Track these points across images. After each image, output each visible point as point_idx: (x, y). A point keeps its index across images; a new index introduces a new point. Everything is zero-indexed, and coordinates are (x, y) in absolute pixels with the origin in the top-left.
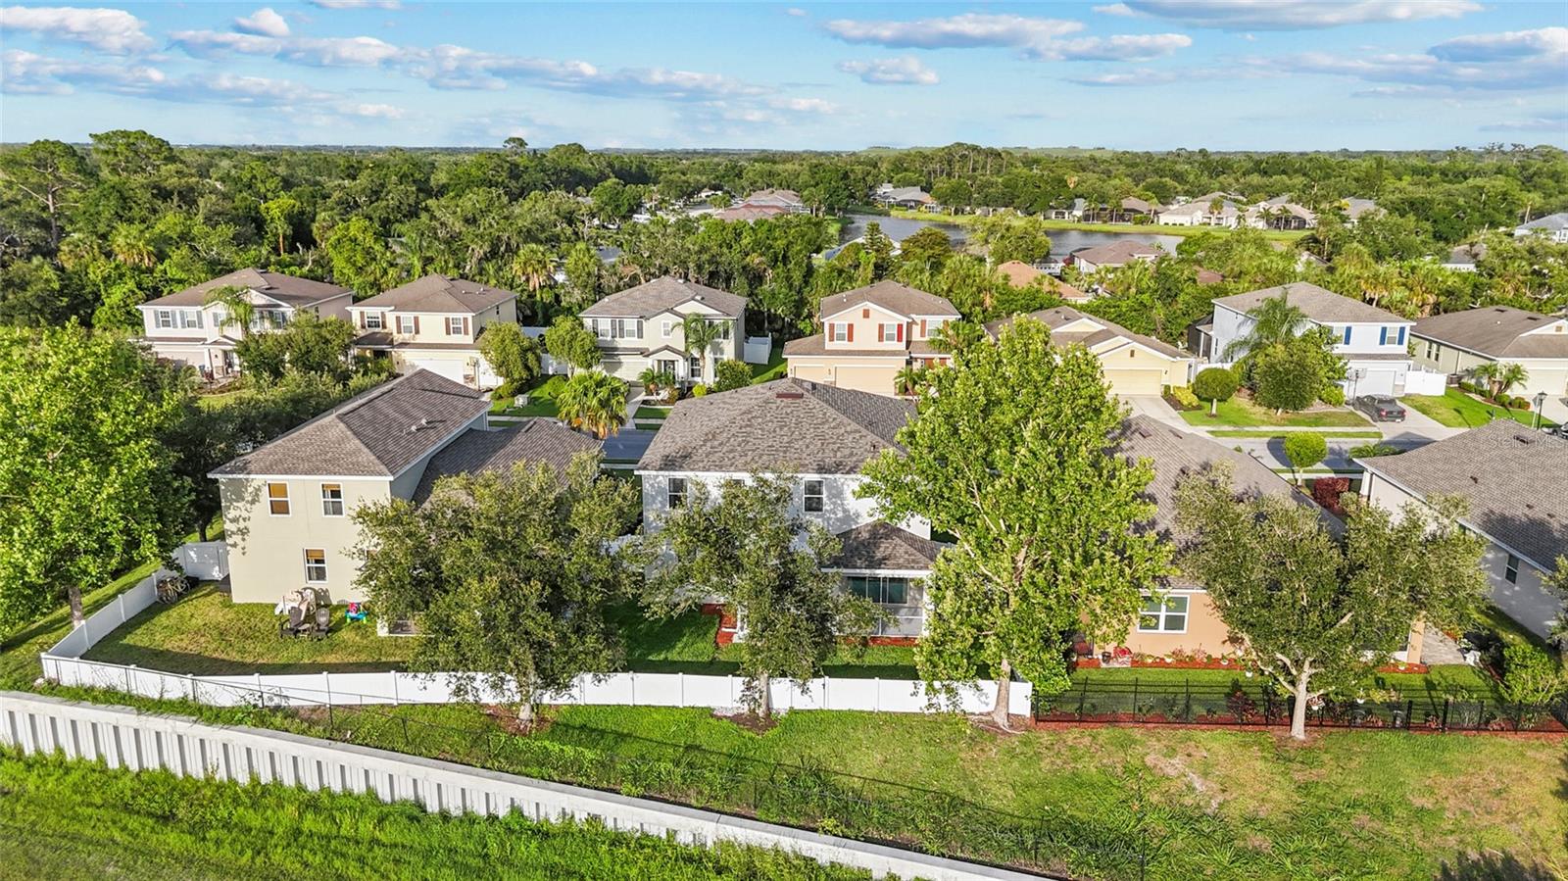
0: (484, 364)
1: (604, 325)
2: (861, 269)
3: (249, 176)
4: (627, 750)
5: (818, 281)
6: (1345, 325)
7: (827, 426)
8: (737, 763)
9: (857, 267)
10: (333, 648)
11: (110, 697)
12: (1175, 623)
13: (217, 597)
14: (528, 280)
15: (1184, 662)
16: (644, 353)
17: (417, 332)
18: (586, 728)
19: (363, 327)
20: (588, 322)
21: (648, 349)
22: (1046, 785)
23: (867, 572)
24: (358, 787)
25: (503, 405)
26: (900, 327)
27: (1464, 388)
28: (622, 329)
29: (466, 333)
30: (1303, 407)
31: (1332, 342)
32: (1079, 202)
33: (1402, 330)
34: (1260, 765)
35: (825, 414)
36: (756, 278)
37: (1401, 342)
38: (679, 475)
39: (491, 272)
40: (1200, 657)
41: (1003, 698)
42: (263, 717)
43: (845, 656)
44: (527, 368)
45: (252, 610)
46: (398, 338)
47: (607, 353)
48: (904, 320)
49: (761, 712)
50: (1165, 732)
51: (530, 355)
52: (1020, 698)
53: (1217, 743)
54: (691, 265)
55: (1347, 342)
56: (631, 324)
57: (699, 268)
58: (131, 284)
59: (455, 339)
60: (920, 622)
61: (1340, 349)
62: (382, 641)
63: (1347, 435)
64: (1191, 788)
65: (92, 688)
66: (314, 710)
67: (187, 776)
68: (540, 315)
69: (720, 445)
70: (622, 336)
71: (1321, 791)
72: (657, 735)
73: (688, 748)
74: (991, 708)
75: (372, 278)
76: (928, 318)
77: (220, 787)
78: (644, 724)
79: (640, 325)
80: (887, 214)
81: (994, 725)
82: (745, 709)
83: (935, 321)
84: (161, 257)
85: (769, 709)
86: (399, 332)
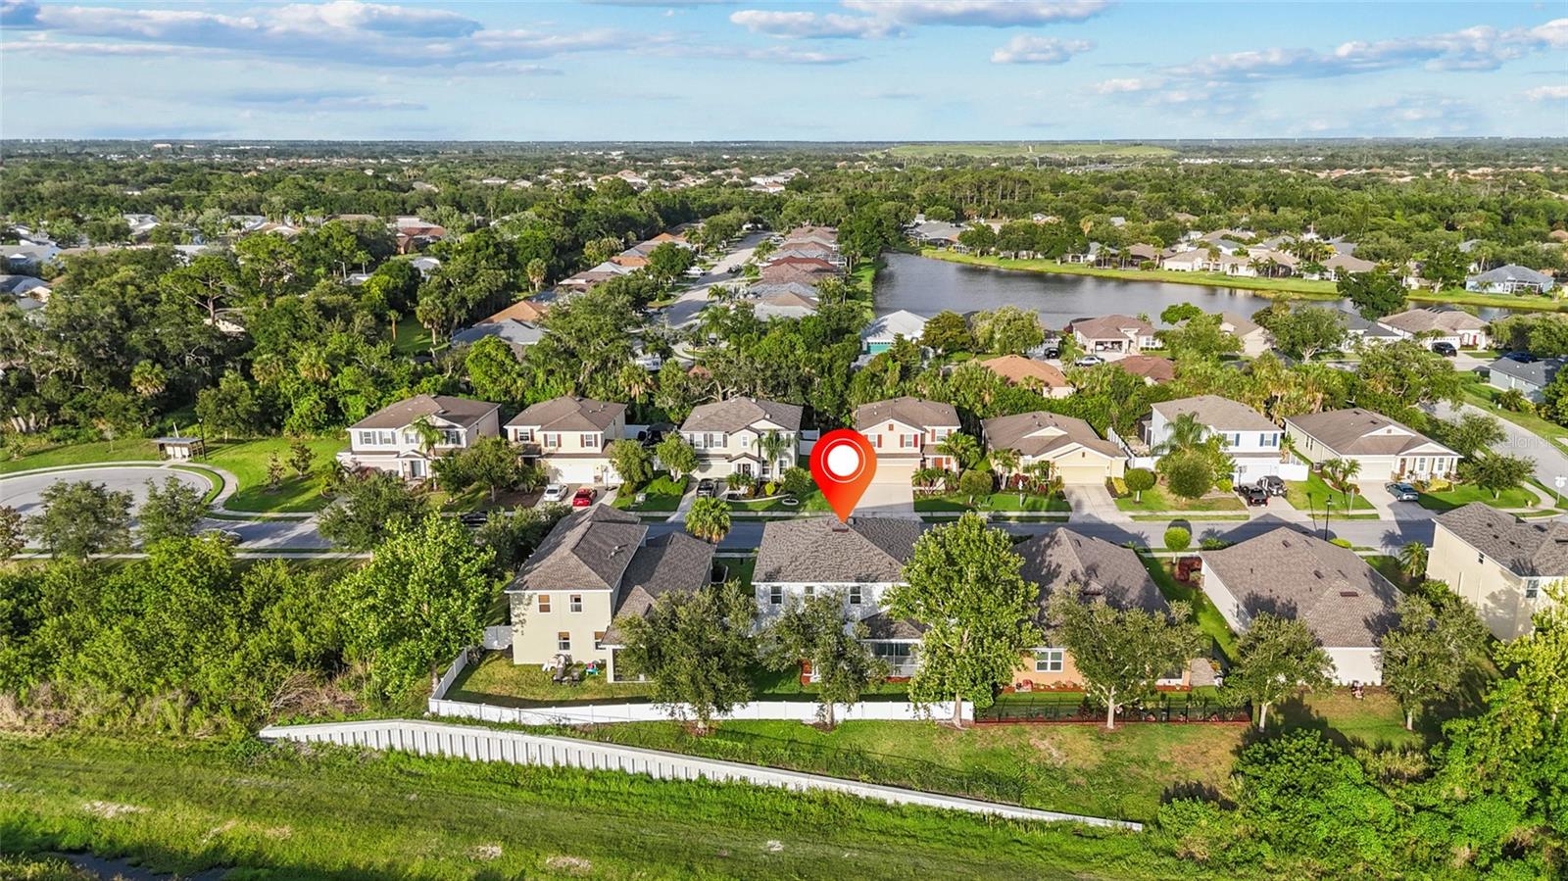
0: (612, 471)
1: (699, 437)
2: (889, 373)
3: (326, 235)
4: (756, 743)
5: (856, 385)
6: (1235, 432)
8: (817, 748)
9: (886, 371)
10: (584, 690)
11: (471, 722)
12: (1056, 666)
13: (503, 661)
14: (630, 389)
15: (1062, 688)
16: (729, 458)
17: (560, 445)
18: (734, 731)
19: (516, 440)
20: (686, 435)
21: (730, 455)
22: (977, 755)
23: (886, 641)
24: (615, 767)
25: (627, 502)
26: (916, 436)
27: (1324, 475)
28: (711, 441)
29: (596, 445)
30: (1203, 492)
31: (1226, 444)
32: (1094, 246)
33: (1275, 435)
34: (1088, 742)
36: (805, 384)
37: (1274, 444)
38: (776, 584)
39: (600, 381)
40: (1070, 686)
41: (958, 711)
42: (561, 730)
43: (873, 690)
44: (644, 473)
45: (527, 668)
46: (546, 450)
47: (700, 459)
48: (919, 432)
49: (828, 721)
50: (1042, 726)
51: (646, 463)
52: (967, 711)
53: (1067, 732)
54: (759, 382)
55: (1237, 444)
56: (718, 436)
57: (765, 382)
58: (315, 396)
59: (588, 450)
60: (916, 666)
61: (1232, 449)
62: (610, 685)
63: (1226, 518)
64: (1051, 755)
65: (458, 717)
66: (585, 726)
67: (517, 764)
68: (639, 415)
69: (800, 565)
70: (711, 446)
71: (1116, 754)
72: (773, 735)
73: (790, 741)
74: (951, 716)
75: (504, 387)
76: (937, 428)
77: (537, 769)
78: (765, 730)
79: (725, 437)
80: (919, 253)
81: (953, 725)
82: (818, 719)
83: (942, 431)
84: (334, 372)
85: (832, 719)
86: (546, 445)
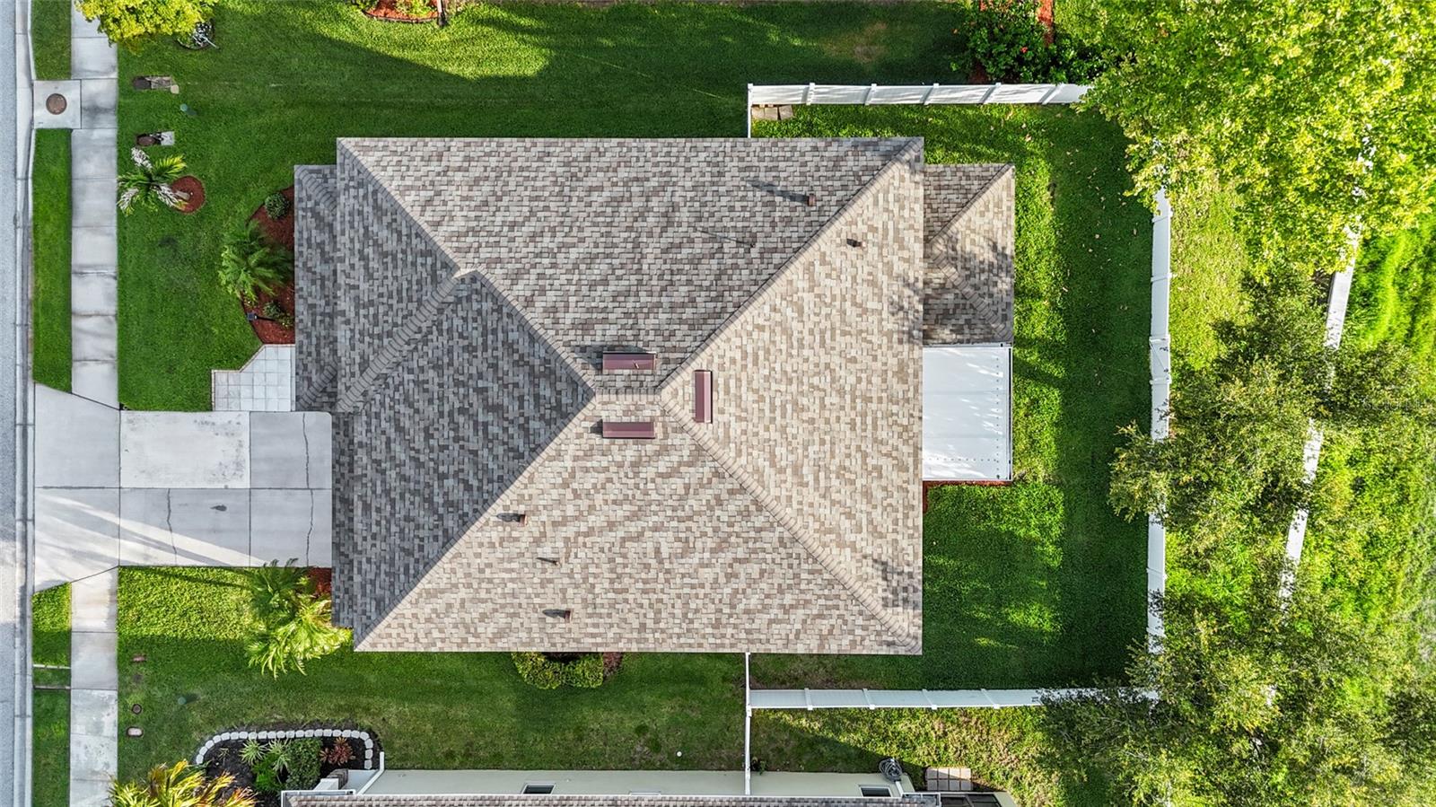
7: (796, 325)
35: (761, 328)
69: (849, 516)
